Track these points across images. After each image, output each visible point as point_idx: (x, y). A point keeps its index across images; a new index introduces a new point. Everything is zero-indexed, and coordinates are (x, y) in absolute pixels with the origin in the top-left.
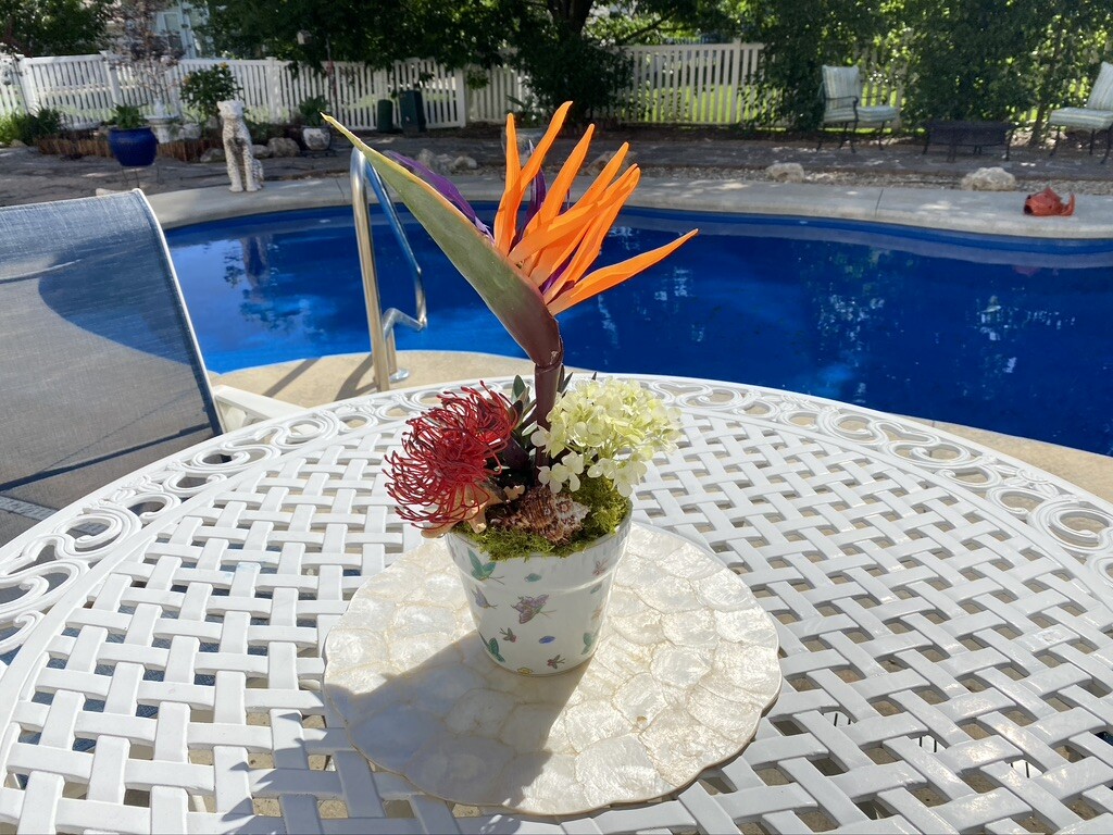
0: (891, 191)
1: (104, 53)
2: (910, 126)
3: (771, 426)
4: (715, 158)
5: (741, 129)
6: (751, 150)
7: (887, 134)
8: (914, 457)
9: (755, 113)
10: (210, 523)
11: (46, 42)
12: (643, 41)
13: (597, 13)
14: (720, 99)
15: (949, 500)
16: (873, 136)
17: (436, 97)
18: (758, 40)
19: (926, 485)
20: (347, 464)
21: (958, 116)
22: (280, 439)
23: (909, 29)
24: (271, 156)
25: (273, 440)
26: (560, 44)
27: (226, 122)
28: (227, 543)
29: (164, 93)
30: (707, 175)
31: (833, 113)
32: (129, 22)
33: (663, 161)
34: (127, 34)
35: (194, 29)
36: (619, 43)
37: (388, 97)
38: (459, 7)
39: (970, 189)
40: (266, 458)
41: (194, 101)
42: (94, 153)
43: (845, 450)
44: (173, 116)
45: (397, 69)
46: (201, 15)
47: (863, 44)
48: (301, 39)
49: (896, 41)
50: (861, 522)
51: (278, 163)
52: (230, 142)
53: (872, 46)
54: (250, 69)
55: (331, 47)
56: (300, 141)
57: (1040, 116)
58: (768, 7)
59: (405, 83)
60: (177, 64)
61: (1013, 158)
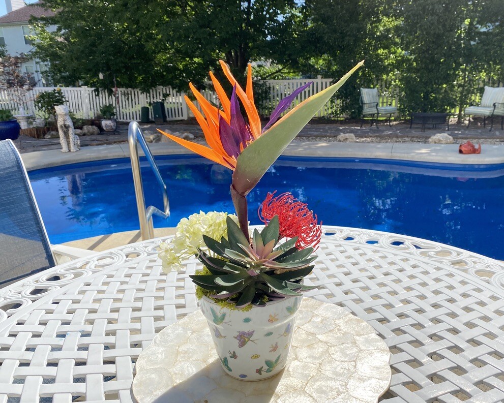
0: (397, 145)
2: (402, 116)
3: (357, 245)
4: (313, 133)
5: (325, 118)
6: (329, 128)
7: (392, 120)
8: (430, 256)
9: (330, 111)
10: (49, 312)
12: (274, 78)
16: (386, 121)
17: (172, 106)
18: (329, 77)
19: (438, 269)
20: (130, 277)
21: (425, 111)
22: (92, 265)
23: (399, 72)
24: (84, 135)
25: (88, 266)
27: (59, 116)
28: (60, 322)
29: (25, 104)
30: (309, 140)
31: (367, 110)
32: (6, 69)
34: (5, 74)
35: (42, 73)
36: (263, 79)
37: (147, 106)
38: (182, 62)
39: (433, 143)
40: (83, 276)
41: (42, 107)
43: (395, 255)
44: (29, 115)
45: (151, 92)
46: (46, 65)
47: (379, 79)
48: (101, 76)
49: (393, 77)
50: (409, 289)
51: (88, 138)
52: (61, 127)
53: (382, 80)
54: (72, 92)
55: (117, 81)
56: (100, 127)
57: (460, 111)
58: (333, 62)
59: (155, 98)
60: (32, 89)
61: (451, 129)
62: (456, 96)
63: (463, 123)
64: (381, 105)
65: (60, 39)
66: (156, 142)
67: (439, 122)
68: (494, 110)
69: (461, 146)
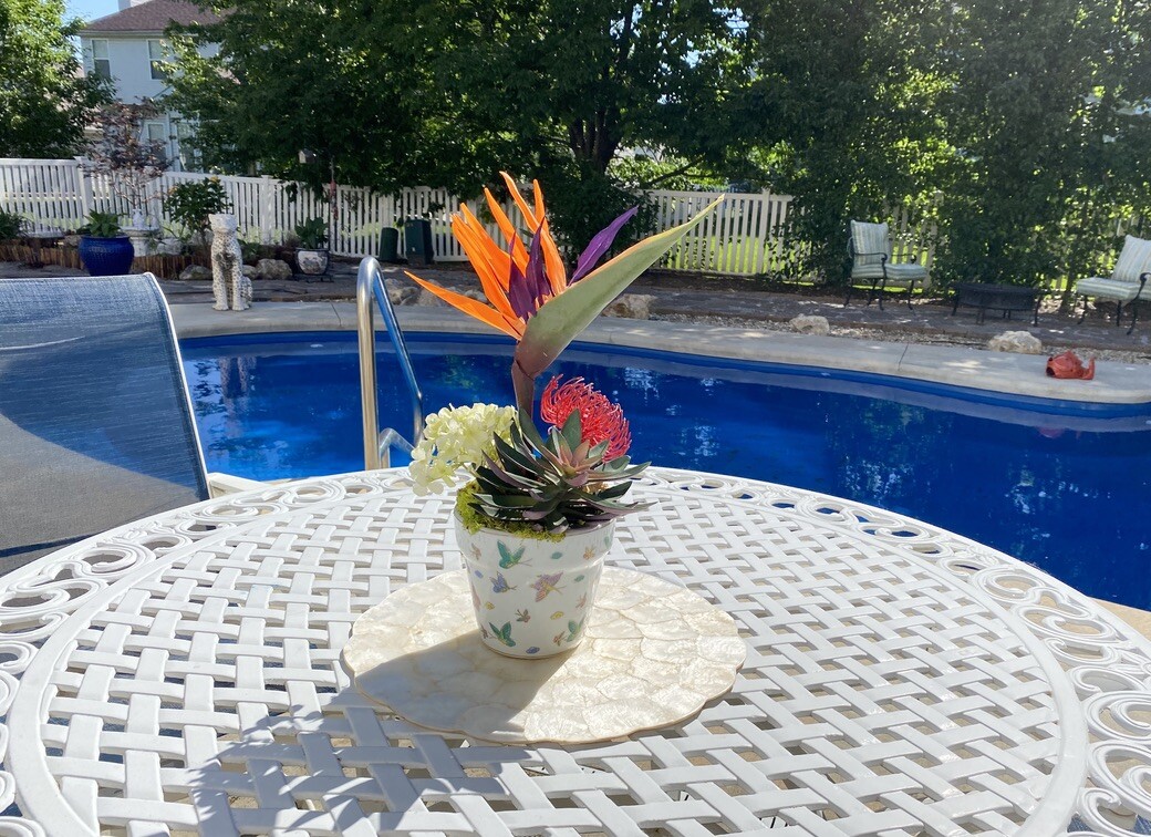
0: (917, 348)
1: (78, 158)
2: (939, 288)
3: (755, 508)
4: (739, 308)
5: (768, 280)
7: (917, 294)
8: (879, 534)
9: (782, 265)
11: (14, 143)
12: (669, 186)
13: (622, 154)
14: (747, 251)
15: (905, 564)
16: (904, 295)
17: (446, 230)
18: (787, 192)
21: (988, 279)
23: (940, 191)
24: (260, 277)
25: (281, 500)
26: (582, 183)
27: (216, 236)
29: (143, 205)
30: (729, 324)
31: (862, 269)
32: (112, 128)
33: (685, 308)
34: (108, 140)
35: (182, 141)
36: (644, 186)
37: (393, 225)
38: (476, 139)
39: (997, 350)
41: (177, 215)
42: (58, 263)
44: (152, 228)
45: (405, 196)
46: (192, 126)
47: (894, 203)
48: (302, 158)
49: (927, 201)
50: (822, 575)
51: (267, 285)
52: (218, 257)
53: (902, 206)
54: (242, 186)
55: (336, 169)
56: (293, 263)
57: (1070, 285)
58: (800, 161)
59: (412, 212)
60: (161, 176)
61: (1041, 324)
62: (1061, 251)
63: (1073, 312)
64: (895, 260)
65: (226, 74)
66: (407, 303)
67: (1018, 305)
68: (1141, 289)
69: (1051, 360)
